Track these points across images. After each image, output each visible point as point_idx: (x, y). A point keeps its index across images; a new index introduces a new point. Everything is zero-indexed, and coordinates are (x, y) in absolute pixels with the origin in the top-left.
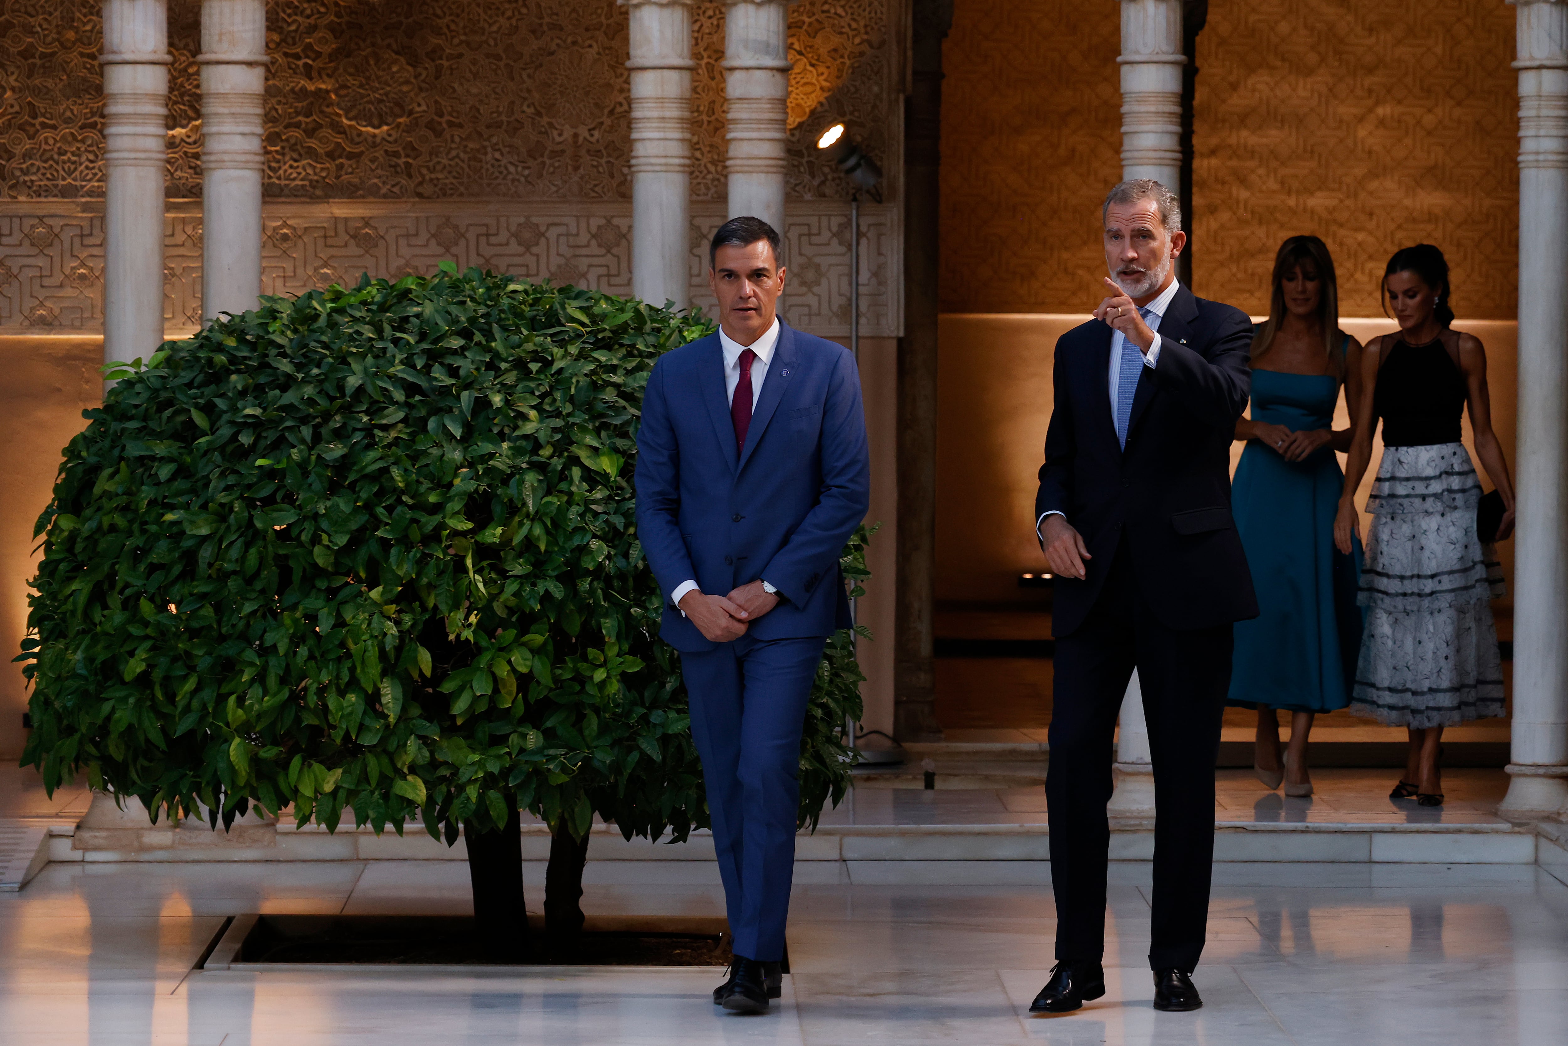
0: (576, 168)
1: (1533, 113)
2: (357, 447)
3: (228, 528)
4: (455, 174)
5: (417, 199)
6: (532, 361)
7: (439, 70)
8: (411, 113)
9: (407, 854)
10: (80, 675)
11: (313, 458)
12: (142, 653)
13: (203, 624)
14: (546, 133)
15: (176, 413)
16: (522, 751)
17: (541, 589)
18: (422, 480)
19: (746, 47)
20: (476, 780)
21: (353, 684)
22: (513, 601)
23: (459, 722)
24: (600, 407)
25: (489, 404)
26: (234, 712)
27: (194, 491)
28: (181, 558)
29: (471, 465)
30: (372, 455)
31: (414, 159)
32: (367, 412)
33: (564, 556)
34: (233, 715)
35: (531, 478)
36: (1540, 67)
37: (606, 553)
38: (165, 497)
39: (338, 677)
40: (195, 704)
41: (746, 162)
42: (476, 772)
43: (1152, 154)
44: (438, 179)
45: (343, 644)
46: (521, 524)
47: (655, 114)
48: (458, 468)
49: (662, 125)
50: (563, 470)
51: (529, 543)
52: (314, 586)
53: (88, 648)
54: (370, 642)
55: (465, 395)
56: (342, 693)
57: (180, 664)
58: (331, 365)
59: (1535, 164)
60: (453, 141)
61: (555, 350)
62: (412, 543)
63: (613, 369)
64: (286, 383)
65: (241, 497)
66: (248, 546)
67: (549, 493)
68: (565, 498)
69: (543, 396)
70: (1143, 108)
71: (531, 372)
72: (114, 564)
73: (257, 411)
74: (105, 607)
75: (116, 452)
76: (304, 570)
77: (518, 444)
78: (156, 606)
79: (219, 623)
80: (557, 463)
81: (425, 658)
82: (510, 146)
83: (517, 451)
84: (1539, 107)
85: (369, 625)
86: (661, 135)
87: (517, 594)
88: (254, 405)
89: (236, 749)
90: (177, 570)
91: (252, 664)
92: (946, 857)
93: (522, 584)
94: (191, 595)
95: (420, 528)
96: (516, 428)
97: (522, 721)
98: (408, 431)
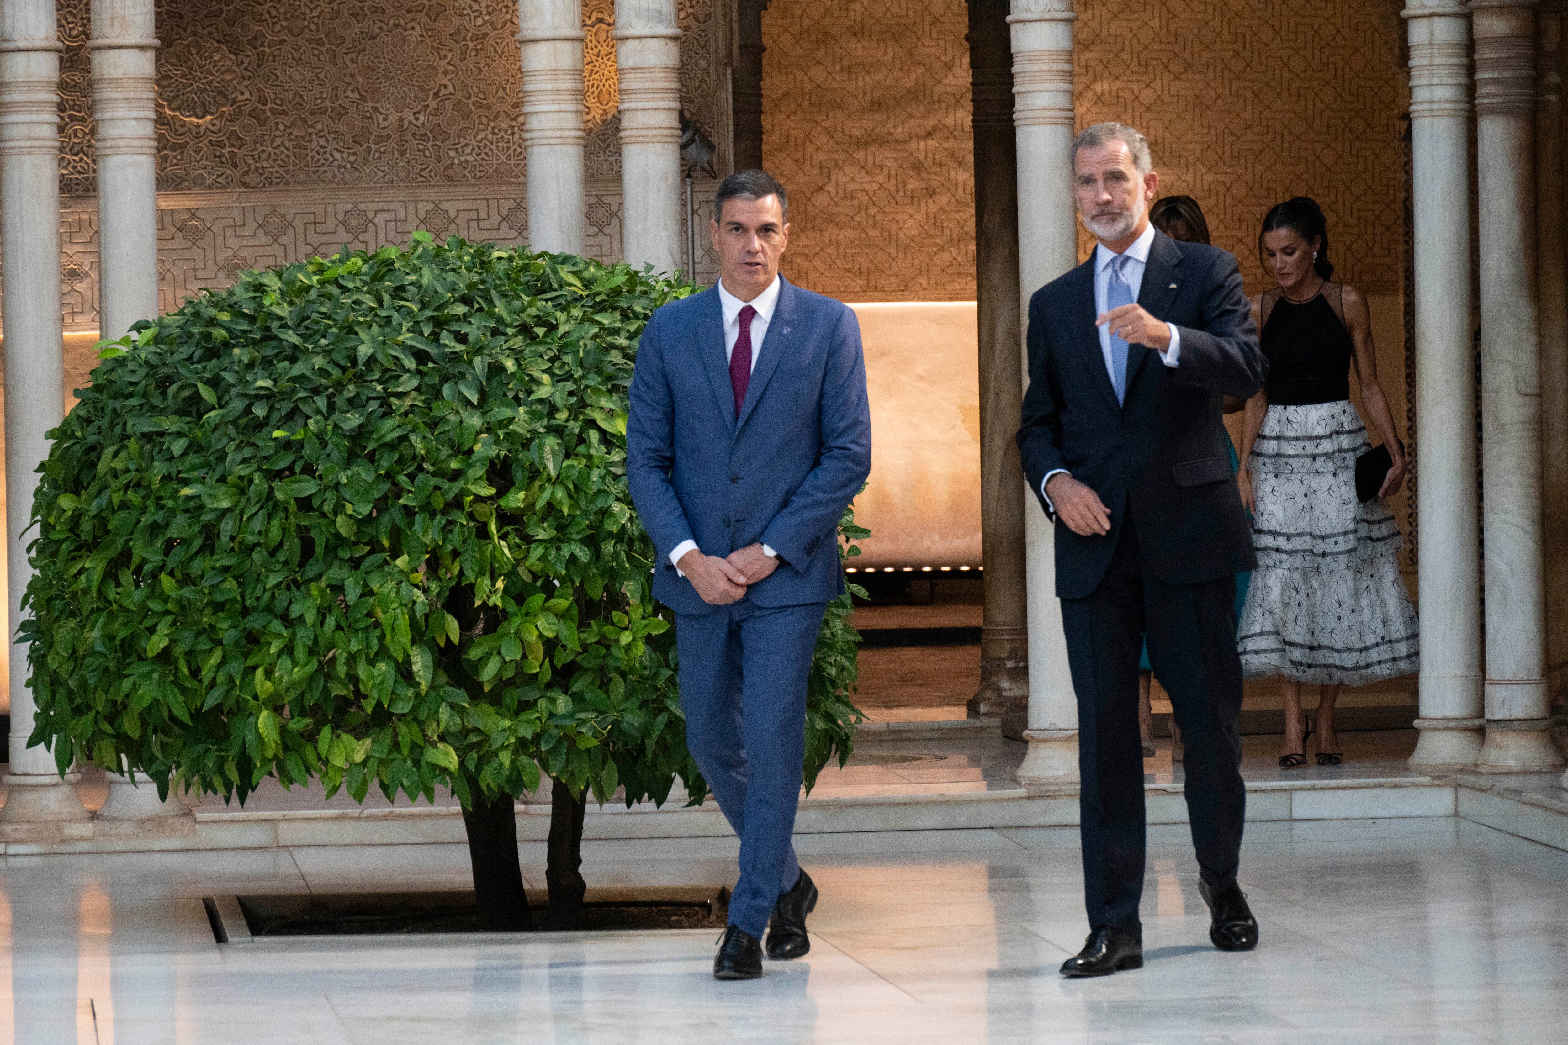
0: (402, 153)
1: (1425, 62)
2: (374, 416)
3: (248, 500)
4: (279, 162)
5: (243, 189)
6: (536, 325)
7: (261, 56)
8: (234, 102)
9: (326, 839)
10: (98, 653)
11: (330, 428)
12: (163, 629)
13: (227, 597)
14: (371, 117)
15: (181, 388)
16: (552, 715)
17: (566, 552)
18: (440, 447)
19: (638, 16)
20: (508, 745)
21: (383, 653)
22: (538, 567)
23: (487, 689)
24: (609, 369)
25: (504, 369)
26: (262, 684)
27: (207, 465)
28: (200, 532)
29: (489, 430)
30: (389, 423)
31: (239, 149)
32: (379, 381)
33: (588, 519)
34: (262, 687)
35: (551, 442)
36: (1432, 15)
37: (628, 515)
38: (179, 472)
39: (368, 647)
40: (221, 678)
41: (641, 133)
42: (508, 738)
43: (1047, 114)
44: (263, 168)
45: (370, 614)
46: (542, 488)
47: (549, 86)
48: (478, 434)
49: (556, 97)
50: (581, 432)
51: (551, 507)
52: (336, 556)
53: (105, 626)
54: (399, 611)
55: (477, 361)
56: (371, 662)
57: (203, 637)
58: (338, 335)
59: (1429, 113)
60: (277, 129)
61: (558, 314)
62: (435, 511)
63: (615, 332)
64: (294, 355)
65: (259, 469)
66: (270, 516)
67: (568, 456)
68: (584, 461)
69: (552, 360)
70: (1036, 67)
71: (538, 336)
72: (127, 541)
73: (269, 383)
74: (118, 585)
75: (118, 430)
76: (327, 540)
77: (534, 408)
78: (178, 581)
79: (243, 597)
80: (575, 427)
81: (453, 626)
82: (335, 133)
83: (535, 416)
84: (1432, 56)
85: (398, 592)
86: (556, 107)
87: (543, 558)
88: (264, 378)
89: (265, 722)
90: (197, 543)
91: (279, 636)
92: (867, 828)
93: (546, 548)
94: (213, 569)
95: (443, 495)
96: (529, 392)
97: (549, 686)
98: (423, 398)
